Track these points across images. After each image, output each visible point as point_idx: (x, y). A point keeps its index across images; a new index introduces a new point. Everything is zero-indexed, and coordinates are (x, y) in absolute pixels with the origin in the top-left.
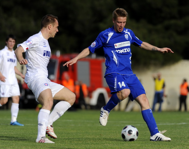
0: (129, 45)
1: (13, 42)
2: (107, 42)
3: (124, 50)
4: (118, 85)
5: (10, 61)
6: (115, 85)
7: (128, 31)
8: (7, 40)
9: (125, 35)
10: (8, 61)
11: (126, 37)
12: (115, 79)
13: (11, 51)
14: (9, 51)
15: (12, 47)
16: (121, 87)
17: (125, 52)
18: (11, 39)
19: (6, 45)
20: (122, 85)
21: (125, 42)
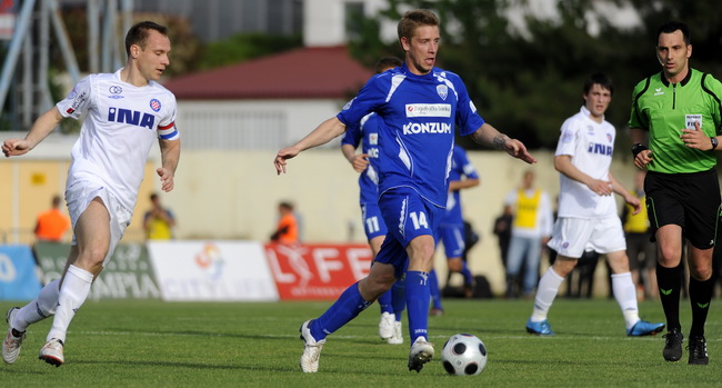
0: (447, 114)
1: (605, 95)
2: (388, 100)
3: (430, 127)
4: (409, 221)
5: (596, 151)
6: (402, 219)
7: (448, 77)
8: (587, 89)
9: (438, 87)
10: (590, 150)
11: (442, 91)
12: (404, 203)
13: (600, 122)
14: (592, 122)
15: (601, 111)
16: (417, 227)
17: (433, 131)
18: (597, 87)
19: (584, 103)
20: (422, 223)
21: (436, 105)
